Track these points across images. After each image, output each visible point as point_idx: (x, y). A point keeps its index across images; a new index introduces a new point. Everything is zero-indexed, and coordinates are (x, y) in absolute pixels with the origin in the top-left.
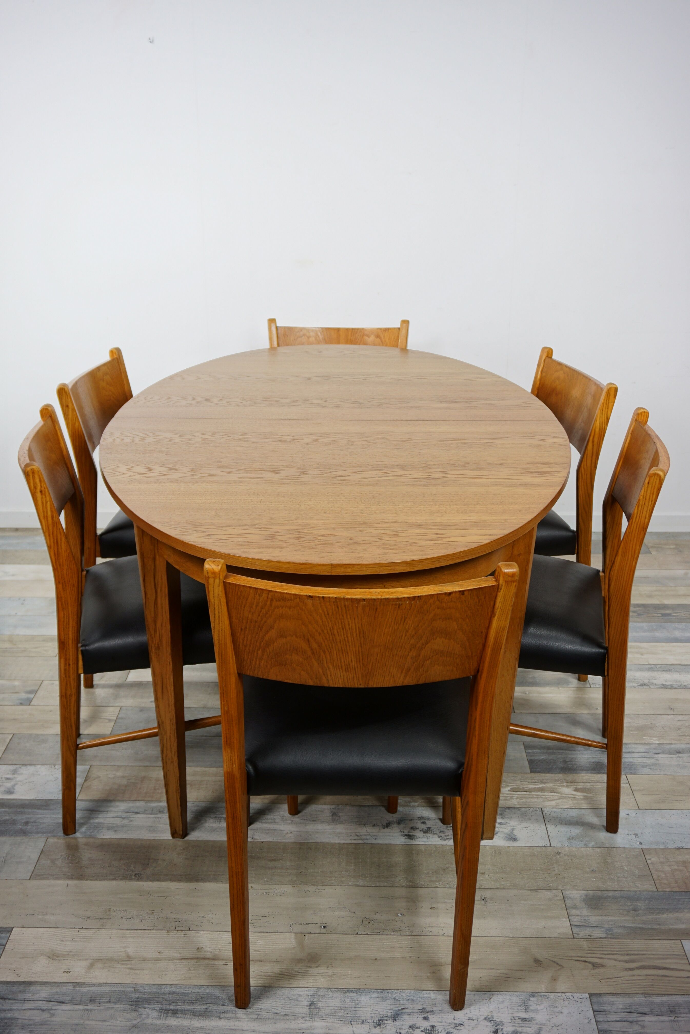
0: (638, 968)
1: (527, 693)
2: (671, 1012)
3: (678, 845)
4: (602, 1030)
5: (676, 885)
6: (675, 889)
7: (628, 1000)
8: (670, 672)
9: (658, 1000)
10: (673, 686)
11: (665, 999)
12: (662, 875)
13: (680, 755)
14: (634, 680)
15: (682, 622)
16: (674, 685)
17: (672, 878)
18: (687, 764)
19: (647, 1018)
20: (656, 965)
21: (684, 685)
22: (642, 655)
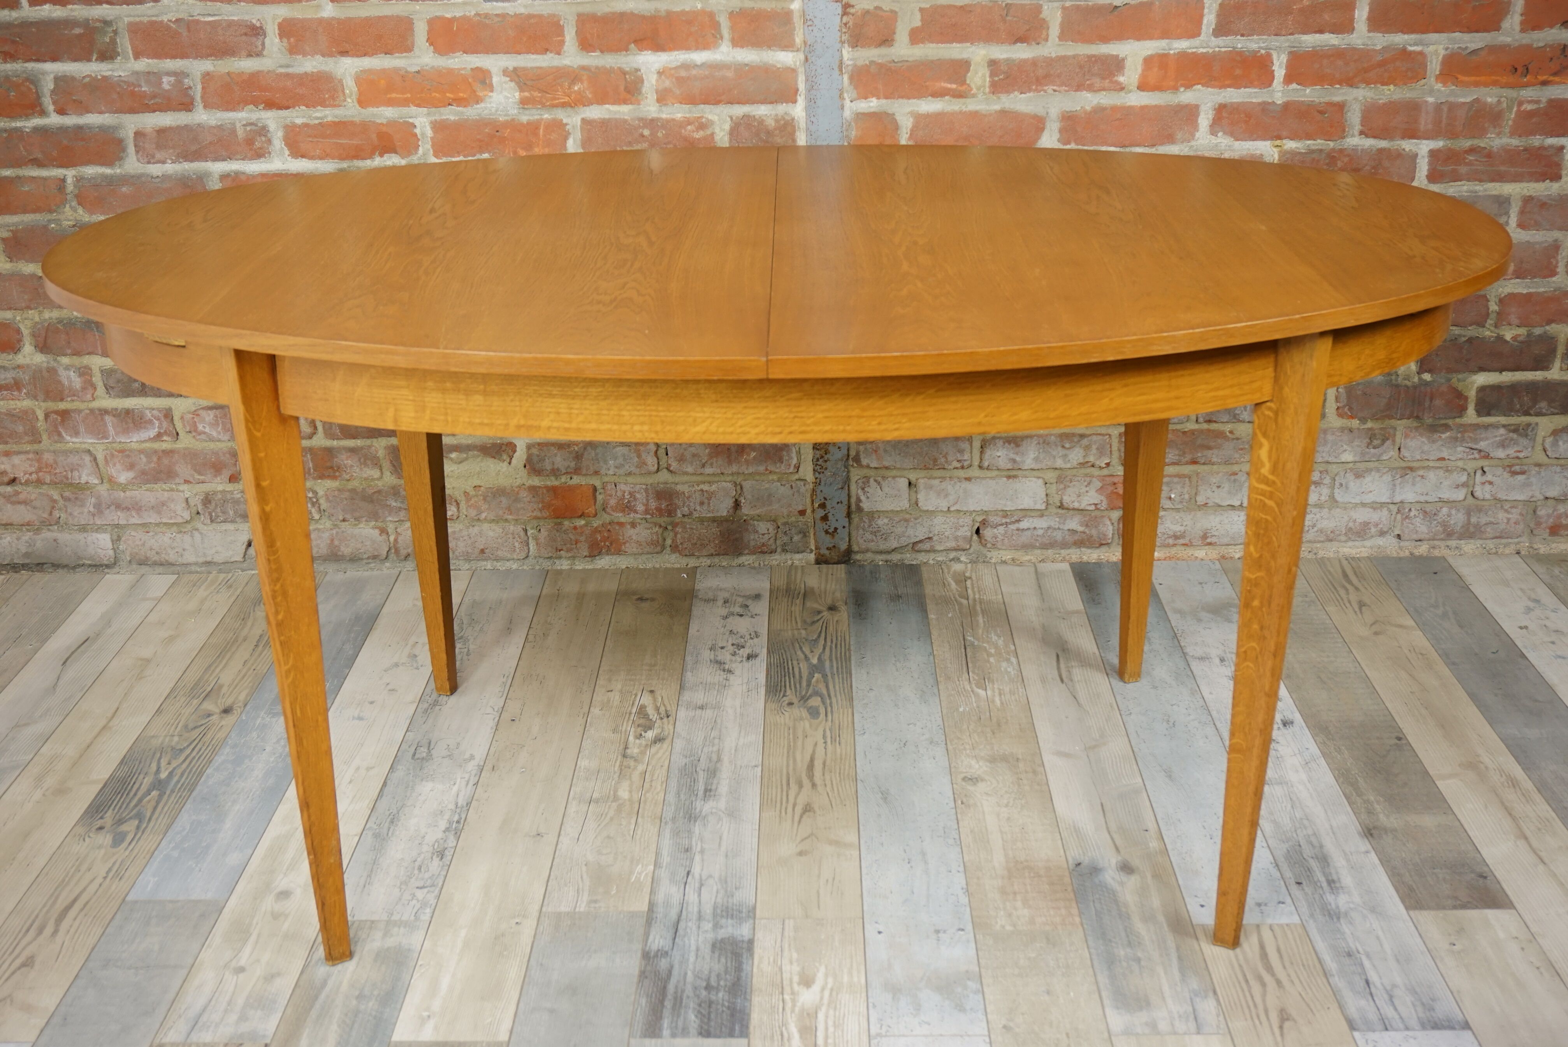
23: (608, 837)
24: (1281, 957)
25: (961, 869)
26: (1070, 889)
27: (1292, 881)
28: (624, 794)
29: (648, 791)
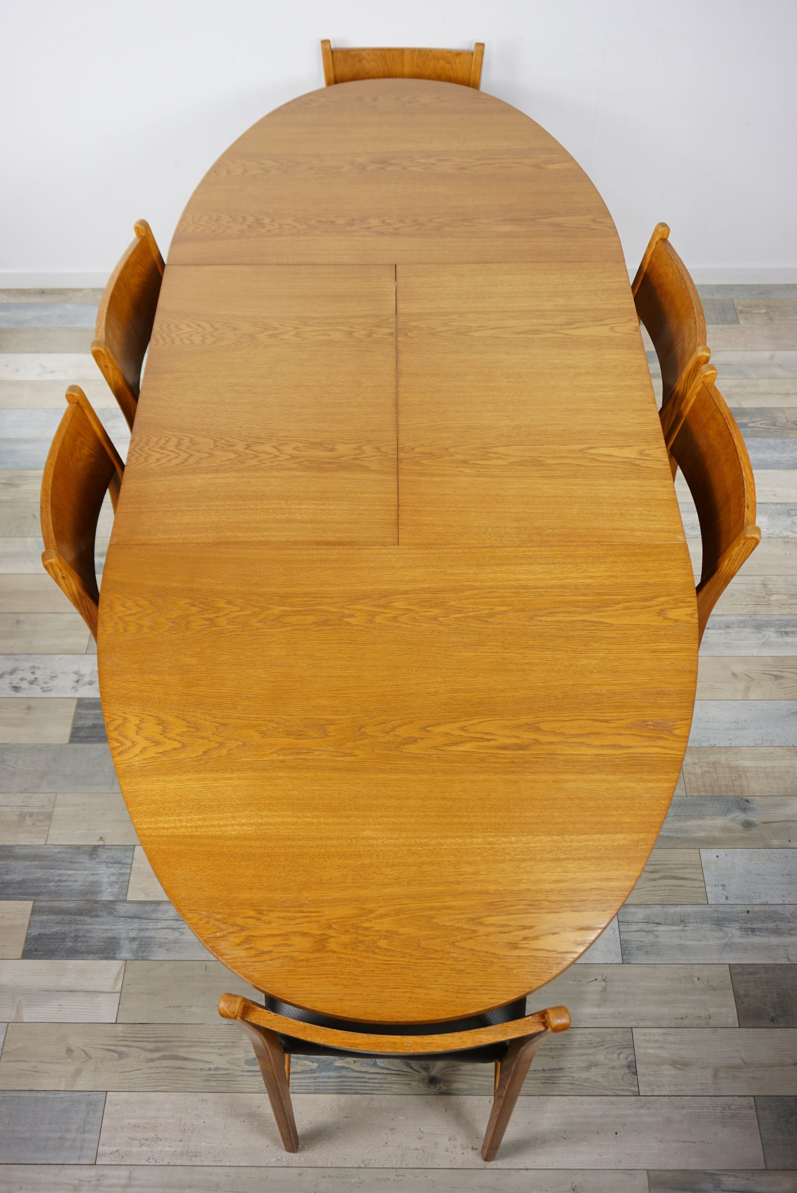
0: (659, 879)
2: (682, 921)
3: (712, 743)
4: (623, 940)
5: (703, 789)
6: (703, 794)
7: (648, 911)
9: (672, 910)
11: (678, 909)
12: (693, 777)
13: (729, 630)
17: (701, 782)
18: (733, 642)
19: (661, 928)
20: (675, 875)
23: (733, 595)
24: (676, 886)
25: (733, 745)
26: (723, 794)
27: (750, 908)
28: (774, 598)
29: (778, 607)
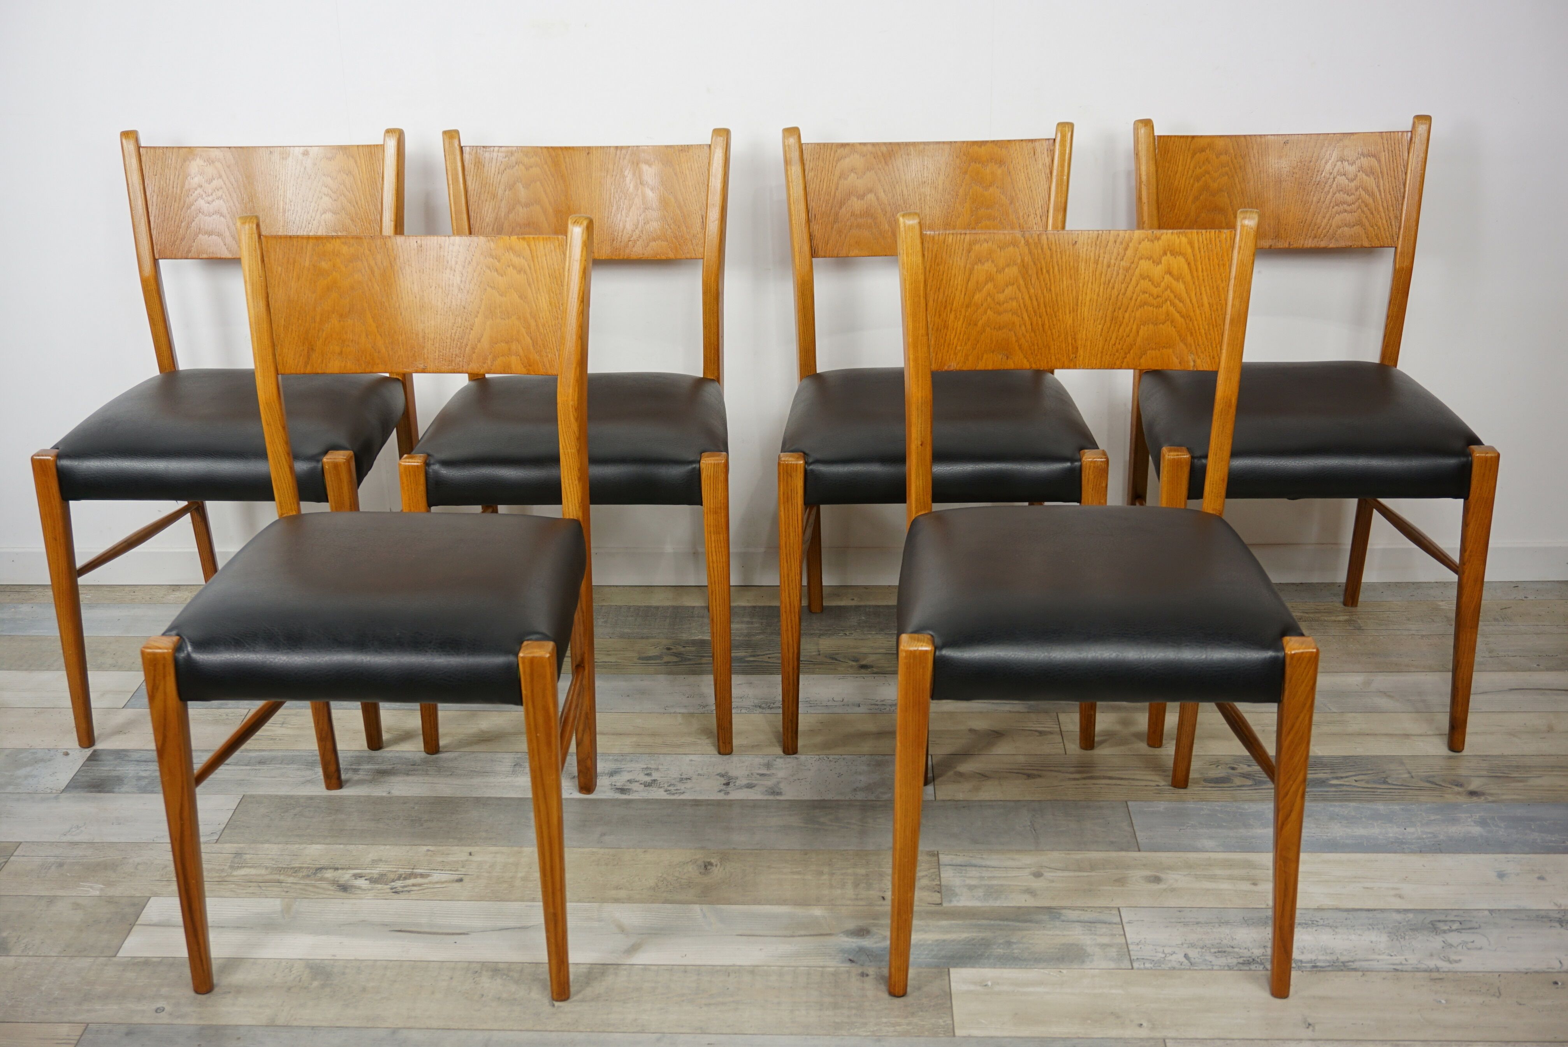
1: (989, 983)
8: (1315, 929)
10: (1318, 964)
14: (1230, 950)
15: (1350, 801)
16: (1320, 961)
21: (1342, 962)
22: (1255, 884)
